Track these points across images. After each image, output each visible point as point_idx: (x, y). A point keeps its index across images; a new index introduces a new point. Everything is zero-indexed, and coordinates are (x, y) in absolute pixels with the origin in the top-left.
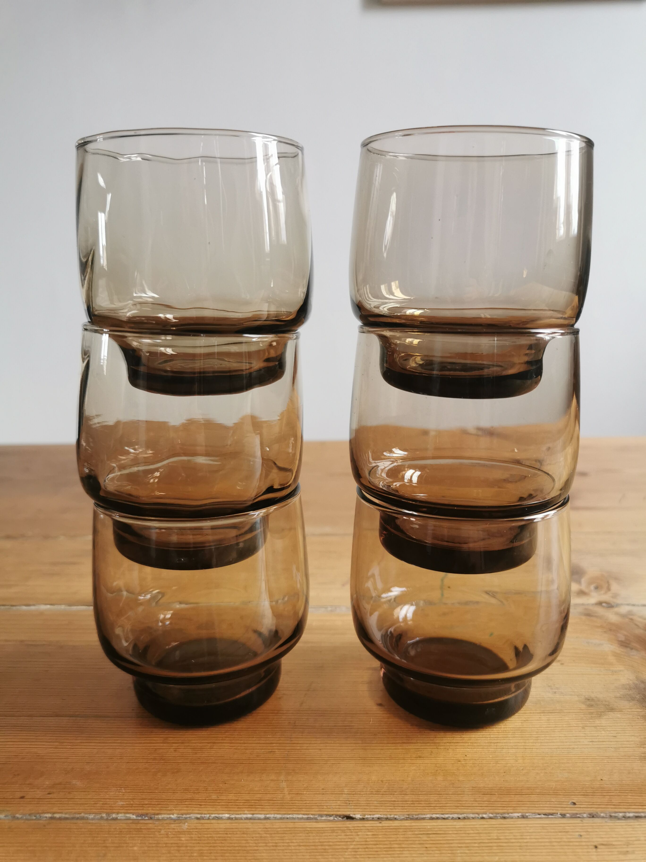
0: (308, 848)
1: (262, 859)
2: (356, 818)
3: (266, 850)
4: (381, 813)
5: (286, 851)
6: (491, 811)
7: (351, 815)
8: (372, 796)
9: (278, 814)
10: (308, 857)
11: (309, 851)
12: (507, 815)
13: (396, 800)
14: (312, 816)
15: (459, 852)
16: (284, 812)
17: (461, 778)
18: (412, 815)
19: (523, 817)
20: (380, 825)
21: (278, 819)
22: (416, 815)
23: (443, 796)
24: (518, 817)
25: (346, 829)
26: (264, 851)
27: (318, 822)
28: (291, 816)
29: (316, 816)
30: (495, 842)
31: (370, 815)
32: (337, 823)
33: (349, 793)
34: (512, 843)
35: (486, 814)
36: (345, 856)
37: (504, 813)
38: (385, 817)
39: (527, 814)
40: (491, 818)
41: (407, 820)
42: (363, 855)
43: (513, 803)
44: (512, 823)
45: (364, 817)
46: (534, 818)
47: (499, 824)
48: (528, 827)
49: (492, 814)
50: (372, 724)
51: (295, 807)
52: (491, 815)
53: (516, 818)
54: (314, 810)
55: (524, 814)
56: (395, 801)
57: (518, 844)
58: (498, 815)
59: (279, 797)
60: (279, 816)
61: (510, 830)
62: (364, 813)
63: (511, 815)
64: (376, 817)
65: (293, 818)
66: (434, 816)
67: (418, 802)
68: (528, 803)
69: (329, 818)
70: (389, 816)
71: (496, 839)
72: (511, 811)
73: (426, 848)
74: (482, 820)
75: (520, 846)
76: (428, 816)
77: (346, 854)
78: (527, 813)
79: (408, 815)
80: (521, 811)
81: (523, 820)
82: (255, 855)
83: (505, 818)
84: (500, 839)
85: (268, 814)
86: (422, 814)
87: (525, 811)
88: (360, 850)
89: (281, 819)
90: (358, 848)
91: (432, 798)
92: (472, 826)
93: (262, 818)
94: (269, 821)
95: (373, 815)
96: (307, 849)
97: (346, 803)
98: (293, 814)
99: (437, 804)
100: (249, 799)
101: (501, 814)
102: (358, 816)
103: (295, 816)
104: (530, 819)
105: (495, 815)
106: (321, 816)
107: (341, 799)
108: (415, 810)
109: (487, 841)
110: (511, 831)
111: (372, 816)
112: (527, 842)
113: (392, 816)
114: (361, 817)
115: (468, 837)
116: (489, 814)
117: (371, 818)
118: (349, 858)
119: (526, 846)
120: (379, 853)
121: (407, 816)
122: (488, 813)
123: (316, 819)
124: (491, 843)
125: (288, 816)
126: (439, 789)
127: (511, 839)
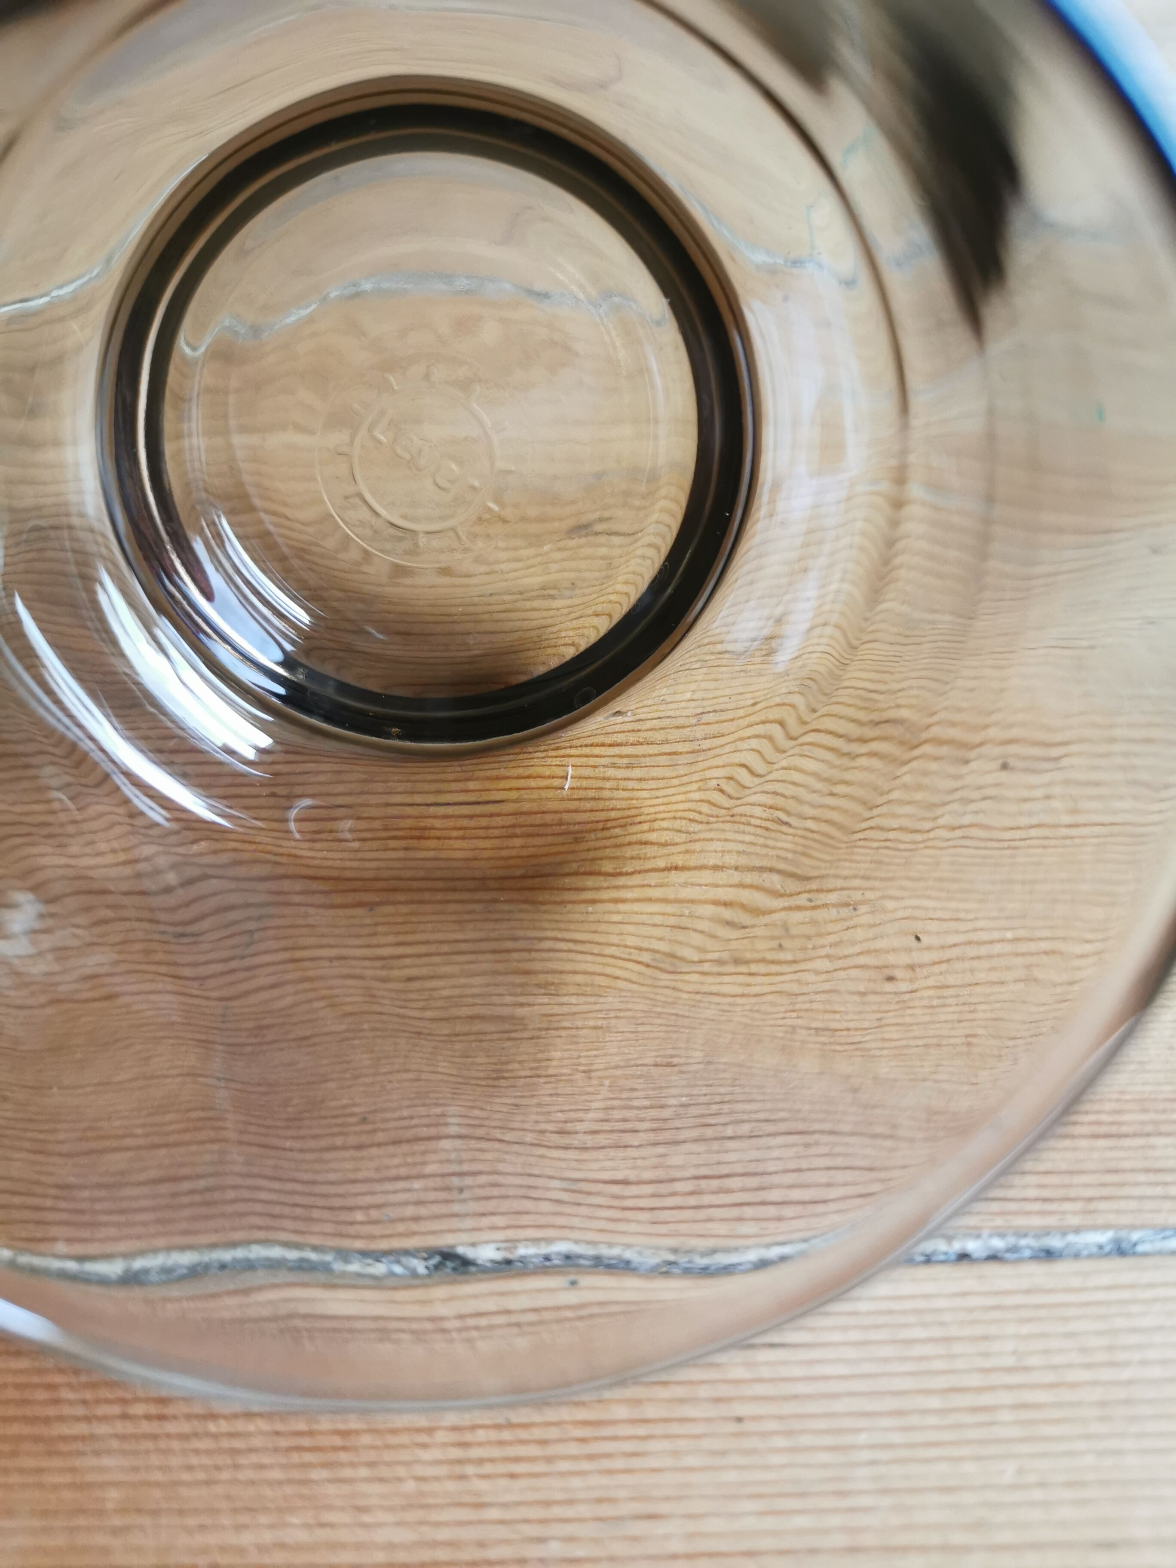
0: (280, 1427)
1: (103, 1485)
2: (480, 1262)
3: (122, 1437)
4: (576, 1235)
5: (197, 1444)
6: (999, 1222)
7: (460, 1250)
8: (542, 1156)
9: (183, 1248)
10: (276, 1474)
11: (284, 1443)
12: (1055, 1242)
13: (632, 1175)
14: (313, 1256)
15: (862, 1438)
16: (213, 1238)
17: (884, 1069)
18: (688, 1252)
19: (1121, 1250)
20: (571, 1298)
21: (182, 1278)
22: (704, 1254)
23: (817, 1144)
24: (1101, 1247)
25: (428, 1326)
26: (115, 1444)
27: (334, 1286)
28: (240, 1253)
29: (328, 1258)
30: (1009, 1387)
31: (536, 1241)
32: (401, 1295)
33: (464, 1131)
34: (1074, 1385)
35: (978, 1236)
36: (420, 1471)
37: (1047, 1232)
38: (591, 1251)
39: (1135, 1236)
40: (994, 1258)
41: (667, 1274)
42: (492, 1460)
43: (1083, 1179)
44: (1076, 1282)
45: (510, 1256)
46: (1160, 1253)
47: (1028, 1292)
48: (1135, 1301)
49: (1002, 1236)
50: (571, 788)
51: (259, 1208)
52: (998, 1244)
53: (1090, 1256)
54: (317, 1228)
55: (1123, 1234)
56: (625, 1182)
57: (1097, 1394)
58: (1023, 1242)
59: (207, 1157)
60: (186, 1259)
61: (1066, 1319)
62: (511, 1234)
63: (1071, 1238)
64: (559, 1254)
65: (250, 1266)
66: (774, 1252)
67: (715, 1184)
68: (1142, 1178)
69: (371, 1270)
70: (605, 1251)
71: (1009, 1370)
72: (1075, 1221)
73: (739, 1420)
74: (963, 1270)
75: (1102, 1404)
76: (752, 1256)
77: (426, 1455)
78: (1134, 1228)
79: (675, 1251)
80: (1112, 1219)
81: (1119, 1263)
82: (78, 1462)
83: (1049, 1255)
84: (1027, 1369)
85: (142, 1253)
86: (727, 1250)
87: (1125, 1220)
88: (482, 1435)
89: (195, 1273)
90: (474, 1428)
91: (775, 1153)
92: (921, 1304)
93: (114, 1277)
94: (137, 1293)
95: (549, 1241)
96: (277, 1433)
97: (448, 1189)
98: (248, 1243)
99: (791, 1187)
100: (72, 1180)
101: (1037, 1236)
102: (486, 1253)
103: (257, 1252)
104: (1148, 1262)
105: (1011, 1240)
106: (344, 1255)
107: (429, 1169)
108: (699, 1228)
109: (974, 1380)
110: (1072, 1327)
111: (544, 1249)
112: (1129, 1383)
113: (615, 1252)
114: (498, 1256)
115: (903, 1359)
116: (991, 1236)
117: (537, 1256)
118: (437, 1479)
119: (1127, 1402)
120: (551, 1450)
121: (671, 1258)
122: (985, 1233)
123: (326, 1268)
124: (992, 1388)
125: (227, 1256)
126: (807, 1107)
127: (1070, 1366)
